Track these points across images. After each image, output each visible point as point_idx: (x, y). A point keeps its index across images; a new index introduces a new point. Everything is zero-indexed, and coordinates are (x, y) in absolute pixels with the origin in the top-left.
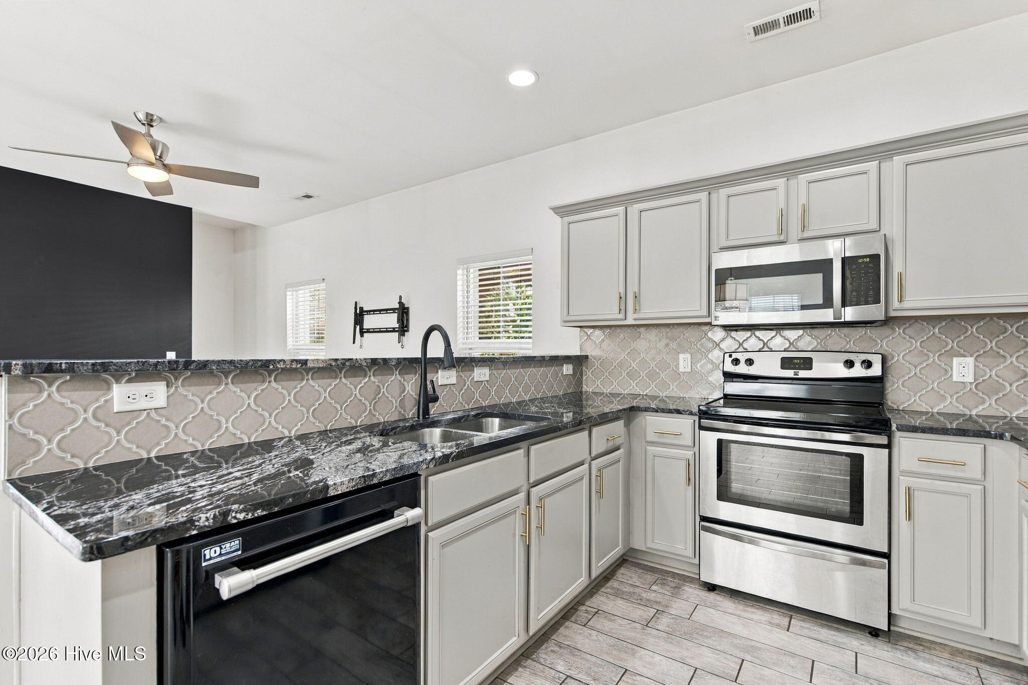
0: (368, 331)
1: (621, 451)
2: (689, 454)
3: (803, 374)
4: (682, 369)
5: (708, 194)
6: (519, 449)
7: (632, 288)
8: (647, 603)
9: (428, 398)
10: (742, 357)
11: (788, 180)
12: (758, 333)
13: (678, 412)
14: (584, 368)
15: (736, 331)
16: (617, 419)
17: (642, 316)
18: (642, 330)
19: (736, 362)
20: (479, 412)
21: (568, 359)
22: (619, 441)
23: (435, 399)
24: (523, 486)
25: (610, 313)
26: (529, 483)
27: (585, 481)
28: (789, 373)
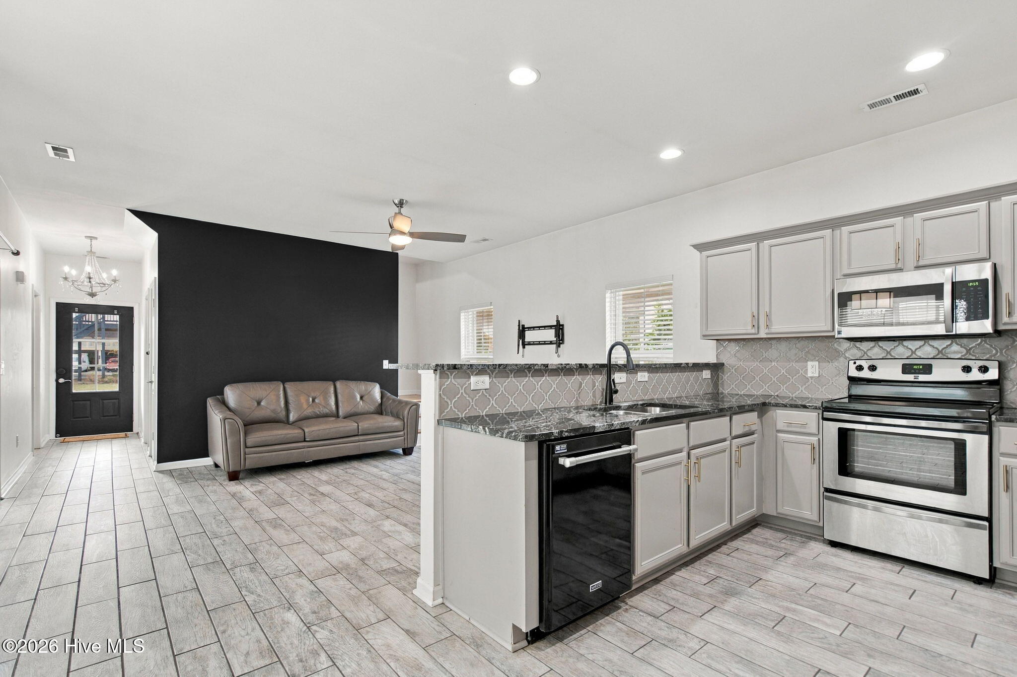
0: (529, 344)
1: (755, 435)
2: (814, 439)
3: (922, 378)
4: (810, 374)
5: (831, 232)
6: (682, 423)
7: (765, 308)
8: (778, 549)
9: (611, 391)
10: (865, 364)
11: (904, 218)
12: (881, 343)
13: (805, 407)
14: (720, 374)
15: (861, 342)
16: (752, 410)
17: (773, 331)
18: (773, 342)
19: (860, 368)
20: (644, 402)
21: (707, 366)
22: (754, 428)
23: (616, 392)
24: (684, 447)
25: (744, 328)
26: (689, 447)
27: (727, 453)
28: (910, 377)
